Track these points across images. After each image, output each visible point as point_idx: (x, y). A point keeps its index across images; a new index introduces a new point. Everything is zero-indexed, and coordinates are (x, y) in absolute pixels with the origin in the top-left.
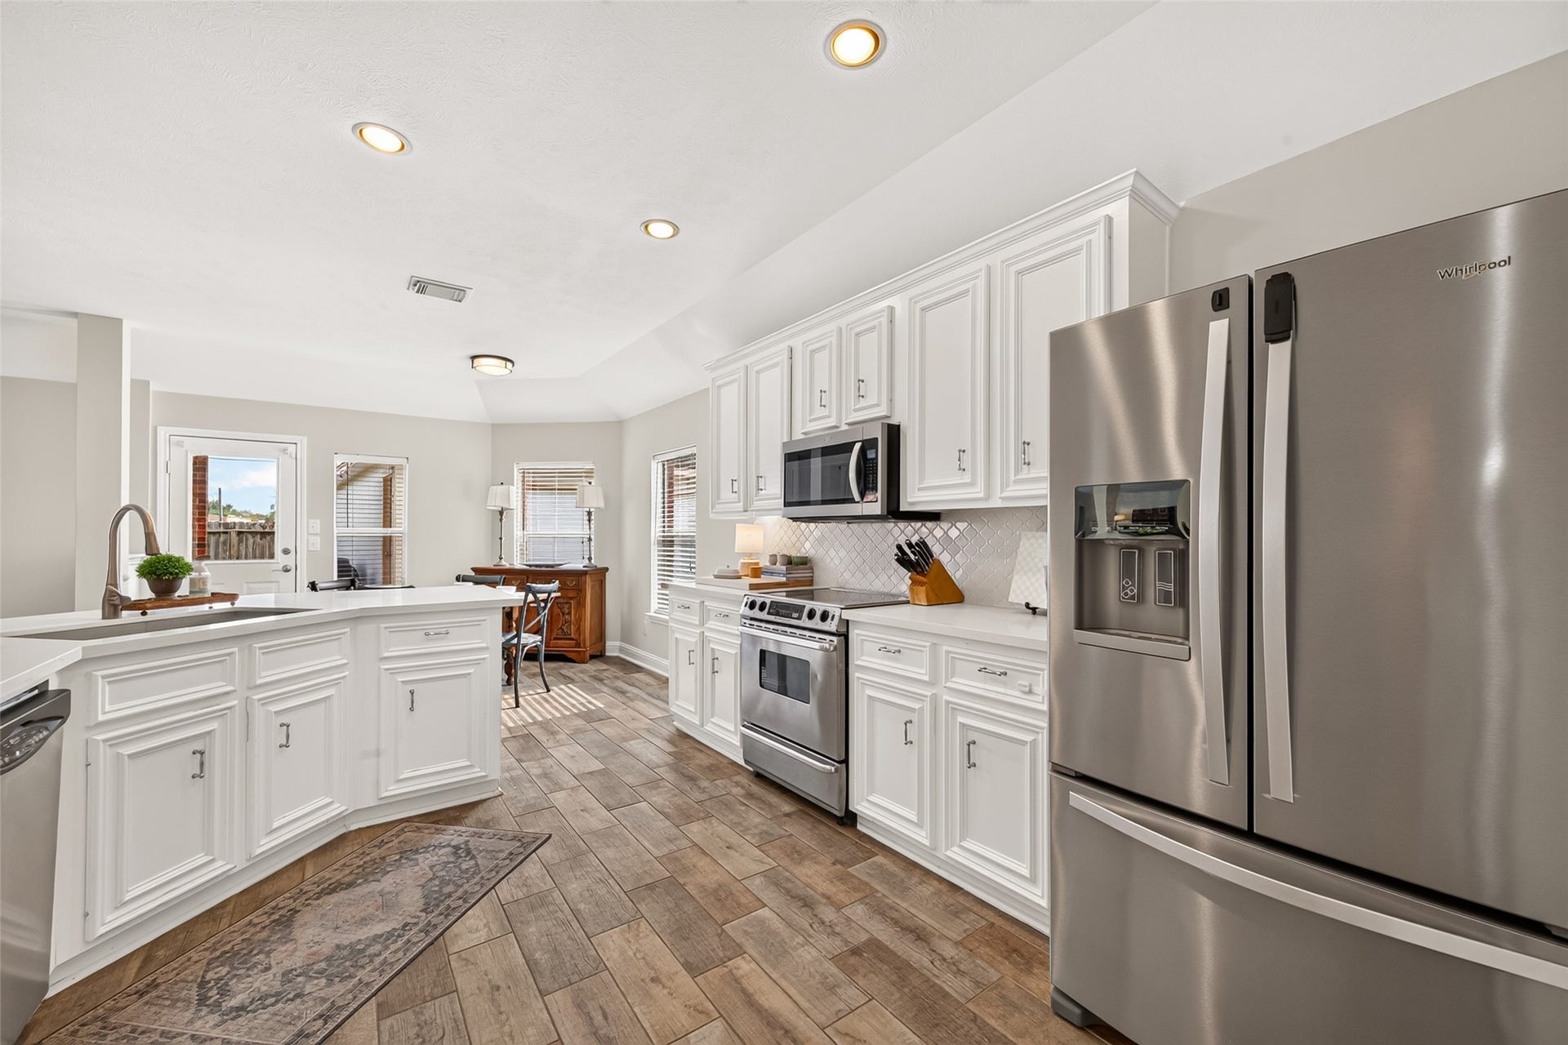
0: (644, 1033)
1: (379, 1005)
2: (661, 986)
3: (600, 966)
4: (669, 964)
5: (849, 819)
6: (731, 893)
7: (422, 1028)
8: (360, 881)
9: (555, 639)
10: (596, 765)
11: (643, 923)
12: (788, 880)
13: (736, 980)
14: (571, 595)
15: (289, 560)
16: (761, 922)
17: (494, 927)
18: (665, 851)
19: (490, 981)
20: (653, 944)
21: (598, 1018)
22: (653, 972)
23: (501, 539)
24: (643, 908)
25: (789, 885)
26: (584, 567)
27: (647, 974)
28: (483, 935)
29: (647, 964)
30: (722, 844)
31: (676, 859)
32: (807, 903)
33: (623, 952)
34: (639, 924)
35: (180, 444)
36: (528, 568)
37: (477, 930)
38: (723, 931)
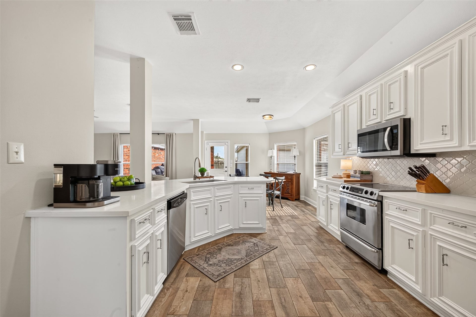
0: (295, 310)
1: (235, 274)
2: (302, 299)
3: (285, 287)
4: (306, 294)
5: (384, 272)
6: (330, 281)
7: (242, 283)
8: (234, 245)
9: (285, 193)
10: (292, 231)
11: (300, 280)
12: (353, 284)
13: (327, 308)
14: (289, 181)
15: (226, 169)
16: (339, 294)
17: (261, 266)
18: (310, 261)
19: (258, 279)
20: (302, 286)
21: (283, 300)
22: (300, 294)
23: (271, 164)
24: (300, 275)
25: (353, 286)
26: (293, 173)
27: (299, 294)
28: (258, 267)
29: (299, 291)
30: (329, 265)
31: (313, 265)
32: (359, 295)
33: (292, 285)
34: (298, 279)
35: (208, 144)
36: (278, 172)
37: (257, 265)
38: (325, 291)
